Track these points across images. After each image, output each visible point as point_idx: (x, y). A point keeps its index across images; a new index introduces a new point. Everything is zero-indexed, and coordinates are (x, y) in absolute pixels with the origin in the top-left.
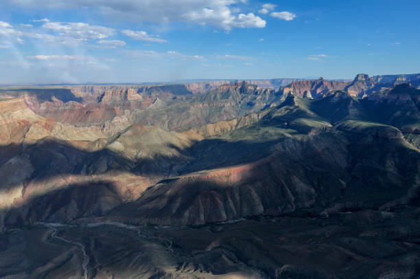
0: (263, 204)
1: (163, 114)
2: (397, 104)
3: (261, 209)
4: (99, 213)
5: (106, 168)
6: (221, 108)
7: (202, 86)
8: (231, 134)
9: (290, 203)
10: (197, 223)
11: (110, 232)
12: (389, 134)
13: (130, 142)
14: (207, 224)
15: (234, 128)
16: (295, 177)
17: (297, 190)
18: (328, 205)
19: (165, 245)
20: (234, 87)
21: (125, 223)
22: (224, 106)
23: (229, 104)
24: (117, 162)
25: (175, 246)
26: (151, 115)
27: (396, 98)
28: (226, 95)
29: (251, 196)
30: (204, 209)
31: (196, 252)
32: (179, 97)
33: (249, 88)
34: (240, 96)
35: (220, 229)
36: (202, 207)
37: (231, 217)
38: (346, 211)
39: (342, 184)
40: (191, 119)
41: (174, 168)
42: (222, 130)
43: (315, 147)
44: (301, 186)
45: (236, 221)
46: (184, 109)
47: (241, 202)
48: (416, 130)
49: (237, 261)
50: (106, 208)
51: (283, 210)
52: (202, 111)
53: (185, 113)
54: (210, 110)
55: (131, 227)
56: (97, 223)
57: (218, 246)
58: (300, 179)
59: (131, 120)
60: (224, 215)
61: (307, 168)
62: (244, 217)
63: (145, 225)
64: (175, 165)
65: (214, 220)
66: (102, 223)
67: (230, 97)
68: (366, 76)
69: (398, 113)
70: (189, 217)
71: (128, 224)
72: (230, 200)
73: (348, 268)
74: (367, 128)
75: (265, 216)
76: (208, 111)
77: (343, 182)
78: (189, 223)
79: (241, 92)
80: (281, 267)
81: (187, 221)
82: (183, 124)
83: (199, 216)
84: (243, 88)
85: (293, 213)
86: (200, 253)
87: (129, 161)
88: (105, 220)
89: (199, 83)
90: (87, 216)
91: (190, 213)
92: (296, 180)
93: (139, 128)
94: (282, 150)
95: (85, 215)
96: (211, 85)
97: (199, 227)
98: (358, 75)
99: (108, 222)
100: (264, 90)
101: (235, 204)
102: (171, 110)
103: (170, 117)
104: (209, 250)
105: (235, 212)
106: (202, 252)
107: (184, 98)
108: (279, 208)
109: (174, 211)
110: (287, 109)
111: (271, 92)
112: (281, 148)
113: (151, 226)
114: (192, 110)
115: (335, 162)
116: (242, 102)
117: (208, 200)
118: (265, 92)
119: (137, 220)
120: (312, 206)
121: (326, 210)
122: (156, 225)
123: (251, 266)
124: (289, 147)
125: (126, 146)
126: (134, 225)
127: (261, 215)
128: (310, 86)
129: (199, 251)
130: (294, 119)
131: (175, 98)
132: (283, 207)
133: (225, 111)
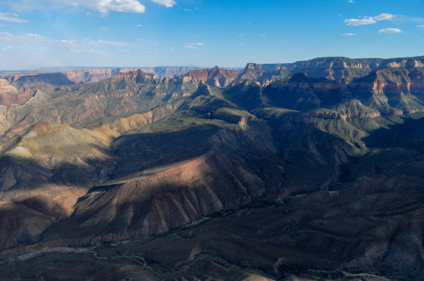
0: (221, 200)
1: (51, 109)
2: (298, 91)
3: (219, 205)
4: (27, 241)
5: (15, 181)
6: (120, 99)
7: (80, 75)
8: (151, 128)
9: (244, 194)
10: (161, 231)
11: (56, 261)
12: (305, 119)
13: (36, 146)
14: (172, 230)
15: (151, 121)
16: (241, 167)
17: (246, 180)
18: (278, 192)
19: (137, 264)
20: (129, 76)
21: (70, 246)
22: (123, 97)
23: (127, 95)
24: (27, 172)
25: (151, 262)
26: (36, 110)
27: (296, 85)
28: (122, 84)
29: (208, 193)
30: (164, 214)
31: (179, 264)
32: (62, 88)
33: (146, 77)
34: (137, 85)
35: (190, 233)
36: (161, 213)
37: (194, 218)
38: (294, 195)
39: (280, 170)
40: (89, 112)
41: (102, 172)
42: (139, 124)
43: (247, 136)
44: (249, 176)
45: (200, 221)
46: (77, 103)
47: (199, 201)
48: (320, 114)
49: (227, 265)
50: (35, 231)
51: (241, 202)
52: (98, 102)
53: (79, 106)
54: (108, 102)
55: (81, 250)
56: (31, 253)
57: (199, 252)
58: (246, 169)
59: (9, 117)
60: (186, 217)
61: (247, 157)
62: (207, 216)
63: (99, 245)
64: (102, 168)
65: (178, 225)
66: (38, 252)
67: (127, 87)
68: (255, 65)
69: (301, 100)
70: (150, 226)
71: (75, 247)
72: (187, 200)
73: (334, 250)
74: (284, 115)
75: (226, 211)
76: (106, 103)
77: (281, 167)
78: (152, 233)
79: (137, 82)
80: (276, 261)
81: (148, 230)
82: (80, 119)
83: (161, 223)
84: (139, 77)
85: (251, 203)
86: (184, 264)
87: (43, 169)
88: (40, 247)
89: (76, 72)
90: (12, 247)
91: (149, 222)
92: (242, 170)
93: (45, 128)
94: (219, 141)
95: (8, 245)
96: (91, 73)
97: (165, 235)
98: (248, 64)
99: (46, 249)
100: (162, 79)
101: (194, 204)
102: (61, 103)
103: (62, 112)
104: (192, 258)
105: (195, 211)
106: (186, 262)
107: (70, 89)
108: (236, 200)
109: (129, 222)
110: (202, 99)
111: (170, 81)
112: (218, 139)
113: (106, 244)
114: (87, 103)
115: (267, 149)
116: (140, 92)
117: (166, 203)
118: (163, 81)
119: (86, 240)
120: (265, 195)
121: (279, 196)
122: (112, 242)
123: (246, 267)
124: (225, 138)
125: (32, 151)
126: (83, 246)
127: (222, 211)
128: (207, 74)
129: (182, 262)
130: (216, 109)
131: (57, 89)
132: (239, 199)
133: (125, 103)
